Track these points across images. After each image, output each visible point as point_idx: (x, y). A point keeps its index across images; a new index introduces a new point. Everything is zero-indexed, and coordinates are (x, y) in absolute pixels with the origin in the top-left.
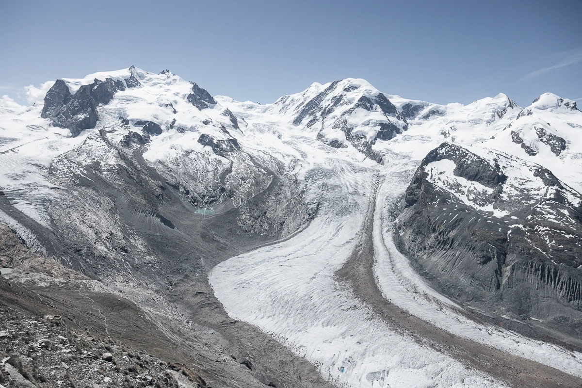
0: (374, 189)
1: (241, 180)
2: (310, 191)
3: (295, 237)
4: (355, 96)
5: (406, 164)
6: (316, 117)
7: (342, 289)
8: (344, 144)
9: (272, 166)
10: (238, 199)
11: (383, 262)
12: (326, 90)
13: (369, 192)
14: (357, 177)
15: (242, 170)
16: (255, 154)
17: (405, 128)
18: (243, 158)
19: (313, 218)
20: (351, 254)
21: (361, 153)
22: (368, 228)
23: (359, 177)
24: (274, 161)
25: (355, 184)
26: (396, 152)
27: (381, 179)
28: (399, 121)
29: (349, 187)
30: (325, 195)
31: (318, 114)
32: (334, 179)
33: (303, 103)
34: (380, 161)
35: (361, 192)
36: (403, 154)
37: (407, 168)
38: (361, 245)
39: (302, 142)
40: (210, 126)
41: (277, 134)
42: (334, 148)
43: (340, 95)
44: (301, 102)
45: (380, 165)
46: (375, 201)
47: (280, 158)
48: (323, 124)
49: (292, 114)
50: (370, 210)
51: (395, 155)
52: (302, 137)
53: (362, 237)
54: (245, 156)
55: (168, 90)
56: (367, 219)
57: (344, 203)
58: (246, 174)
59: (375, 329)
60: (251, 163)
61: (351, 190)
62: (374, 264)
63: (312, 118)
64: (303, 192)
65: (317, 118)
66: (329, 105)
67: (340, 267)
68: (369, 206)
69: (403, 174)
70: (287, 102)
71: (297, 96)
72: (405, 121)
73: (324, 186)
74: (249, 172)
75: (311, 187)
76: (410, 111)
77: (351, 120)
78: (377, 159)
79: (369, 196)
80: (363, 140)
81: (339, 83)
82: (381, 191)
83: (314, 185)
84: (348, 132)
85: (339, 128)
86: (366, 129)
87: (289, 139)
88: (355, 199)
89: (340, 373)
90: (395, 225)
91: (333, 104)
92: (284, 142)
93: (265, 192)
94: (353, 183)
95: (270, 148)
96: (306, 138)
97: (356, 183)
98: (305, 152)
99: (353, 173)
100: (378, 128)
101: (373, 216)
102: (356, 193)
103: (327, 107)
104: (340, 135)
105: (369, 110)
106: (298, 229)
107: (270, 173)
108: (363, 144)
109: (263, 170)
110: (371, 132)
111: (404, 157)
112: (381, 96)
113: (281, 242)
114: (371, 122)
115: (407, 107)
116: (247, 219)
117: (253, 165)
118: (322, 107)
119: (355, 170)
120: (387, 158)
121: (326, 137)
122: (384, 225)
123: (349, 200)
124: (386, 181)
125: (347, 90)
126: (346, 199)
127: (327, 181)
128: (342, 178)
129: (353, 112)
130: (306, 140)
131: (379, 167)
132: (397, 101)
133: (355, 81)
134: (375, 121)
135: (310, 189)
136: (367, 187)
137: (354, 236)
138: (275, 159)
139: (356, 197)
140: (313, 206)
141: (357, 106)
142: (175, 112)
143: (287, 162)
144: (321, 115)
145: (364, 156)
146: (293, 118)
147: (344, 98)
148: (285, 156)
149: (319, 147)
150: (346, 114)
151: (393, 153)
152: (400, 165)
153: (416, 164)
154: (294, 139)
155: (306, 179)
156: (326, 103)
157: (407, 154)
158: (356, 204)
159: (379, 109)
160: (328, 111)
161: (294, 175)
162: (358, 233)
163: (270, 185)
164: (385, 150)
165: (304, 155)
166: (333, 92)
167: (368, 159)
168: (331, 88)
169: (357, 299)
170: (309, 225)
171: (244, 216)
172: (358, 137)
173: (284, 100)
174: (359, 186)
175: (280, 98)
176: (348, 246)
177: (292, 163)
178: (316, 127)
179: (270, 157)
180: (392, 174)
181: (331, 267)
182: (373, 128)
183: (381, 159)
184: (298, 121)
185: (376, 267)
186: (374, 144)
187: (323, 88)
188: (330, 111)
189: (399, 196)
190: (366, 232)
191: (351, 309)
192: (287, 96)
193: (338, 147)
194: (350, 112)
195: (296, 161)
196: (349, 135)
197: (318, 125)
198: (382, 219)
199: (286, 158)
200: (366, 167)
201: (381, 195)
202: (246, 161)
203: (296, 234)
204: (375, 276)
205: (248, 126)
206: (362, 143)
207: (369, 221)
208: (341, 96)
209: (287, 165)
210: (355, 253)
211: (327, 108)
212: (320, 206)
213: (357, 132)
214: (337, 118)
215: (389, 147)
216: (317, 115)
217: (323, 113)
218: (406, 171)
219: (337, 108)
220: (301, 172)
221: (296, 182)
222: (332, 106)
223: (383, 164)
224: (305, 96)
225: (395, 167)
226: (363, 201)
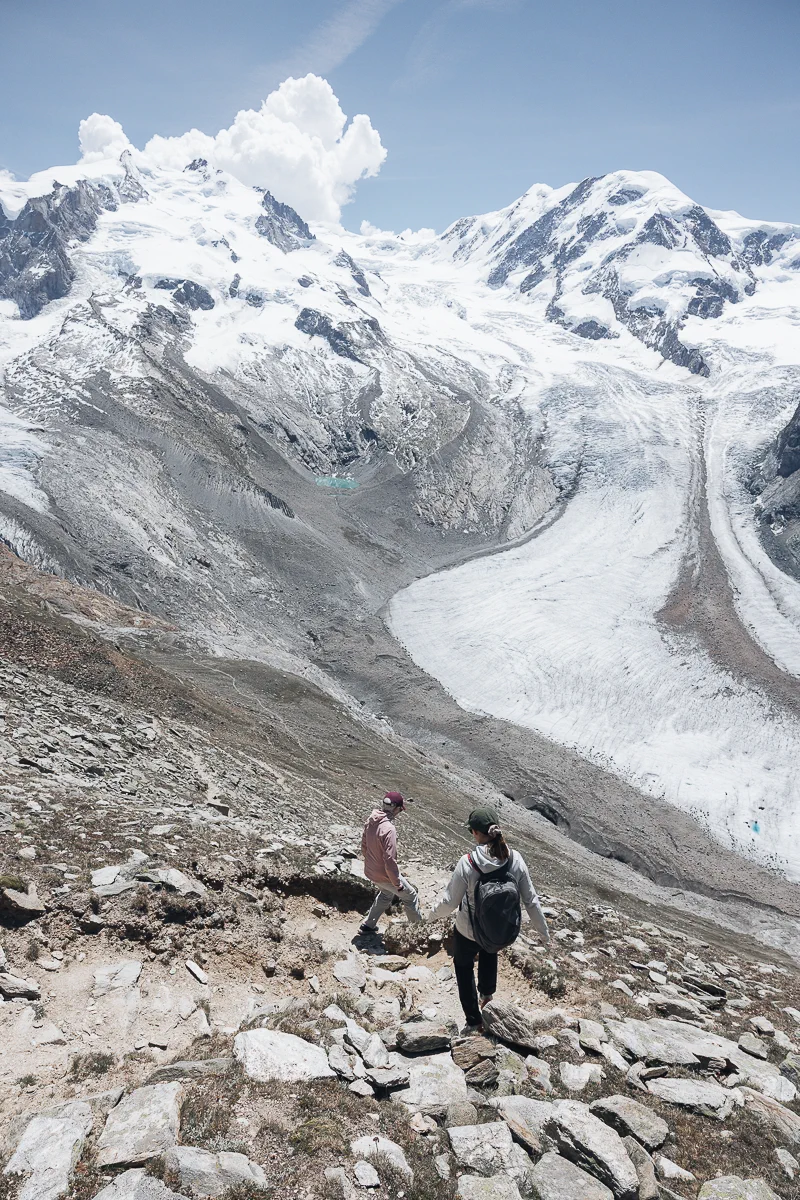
0: (698, 432)
1: (404, 412)
2: (556, 437)
3: (541, 537)
4: (636, 214)
5: (765, 374)
6: (543, 267)
7: (684, 652)
8: (612, 330)
9: (462, 380)
10: (407, 454)
11: (755, 594)
12: (564, 202)
13: (686, 437)
14: (653, 405)
15: (403, 390)
16: (421, 354)
17: (750, 290)
18: (400, 363)
19: (569, 496)
20: (676, 575)
21: (651, 349)
22: (699, 517)
23: (660, 404)
24: (464, 370)
25: (653, 421)
26: (739, 347)
27: (709, 409)
28: (736, 273)
29: (641, 426)
30: (590, 444)
31: (547, 261)
32: (605, 409)
33: (509, 235)
34: (700, 368)
35: (669, 437)
36: (753, 351)
37: (766, 383)
38: (693, 556)
39: (515, 327)
40: (313, 289)
41: (455, 309)
42: (587, 340)
43: (599, 212)
44: (504, 231)
45: (698, 377)
46: (702, 458)
47: (475, 363)
48: (559, 284)
49: (483, 261)
50: (695, 479)
51: (735, 354)
52: (513, 315)
53: (691, 538)
54: (402, 358)
55: (211, 207)
56: (692, 498)
57: (634, 462)
58: (414, 397)
59: (791, 739)
60: (419, 374)
61: (646, 434)
62: (735, 596)
63: (531, 270)
64: (541, 439)
65: (545, 270)
66: (573, 238)
67: (661, 604)
68: (692, 469)
69: (759, 397)
70: (470, 235)
71: (492, 219)
72: (751, 274)
73: (584, 424)
74: (419, 393)
75: (556, 428)
76: (763, 247)
77: (629, 272)
78: (692, 363)
79: (688, 446)
80: (656, 320)
81: (596, 184)
82: (713, 436)
83: (561, 423)
84: (619, 300)
85: (598, 291)
86: (663, 294)
87: (485, 321)
88: (659, 453)
89: (753, 834)
90: (759, 512)
91: (581, 235)
92: (476, 327)
93: (461, 437)
94: (648, 418)
95: (450, 340)
96: (521, 316)
97: (655, 418)
98: (528, 349)
99: (643, 395)
100: (692, 292)
101: (704, 491)
102: (658, 440)
103: (569, 243)
104: (601, 310)
105: (670, 248)
106: (540, 521)
107: (463, 396)
108: (656, 330)
109: (447, 389)
110: (676, 300)
111: (757, 358)
112: (695, 213)
113: (512, 547)
114: (675, 276)
115: (755, 237)
116: (433, 498)
117: (423, 377)
118: (556, 244)
119: (648, 389)
120: (714, 360)
121: (568, 314)
122: (733, 511)
123: (646, 456)
124: (719, 413)
125: (615, 200)
126: (640, 453)
127: (591, 414)
128: (620, 408)
129: (631, 254)
130: (523, 321)
131: (698, 381)
132: (732, 224)
133: (634, 179)
134: (685, 274)
135: (556, 432)
136: (681, 426)
137: (673, 536)
138: (466, 365)
139: (659, 449)
140: (566, 469)
141: (642, 239)
142: (235, 258)
143: (492, 372)
144: (554, 262)
145: (658, 356)
146: (487, 271)
147: (609, 219)
148: (487, 357)
149: (554, 337)
150: (615, 259)
151: (729, 350)
152: (751, 376)
153: (786, 374)
154: (495, 320)
155: (543, 407)
156: (565, 232)
157: (764, 351)
158: (663, 466)
159: (692, 245)
160: (570, 252)
161: (515, 401)
162: (681, 529)
163: (469, 423)
164: (709, 343)
165: (525, 356)
166: (583, 205)
167: (669, 364)
168: (578, 196)
169: (724, 672)
170: (562, 511)
171: (424, 492)
172: (642, 312)
173: (464, 228)
174: (662, 426)
175: (453, 225)
176: (667, 557)
177: (505, 373)
178: (544, 291)
179: (454, 360)
180: (734, 398)
181: (643, 604)
182: (679, 291)
183: (702, 365)
184: (498, 278)
185: (739, 602)
186: (682, 327)
187: (556, 196)
188: (576, 252)
189: (760, 447)
190: (696, 528)
191: (720, 695)
192: (470, 218)
193: (596, 337)
194: (623, 253)
195: (511, 368)
196: (622, 310)
197: (547, 286)
198: (727, 498)
199: (489, 361)
200: (669, 381)
201: (715, 444)
202: (407, 370)
203: (539, 531)
204: (746, 624)
205: (390, 290)
206: (654, 327)
207: (696, 502)
208: (602, 215)
209: (492, 378)
210: (685, 573)
211: (569, 246)
212: (582, 470)
213: (642, 300)
214: (594, 268)
215: (717, 335)
216: (543, 264)
217: (557, 258)
218: (767, 390)
219: (593, 244)
220: (530, 394)
221: (520, 416)
222: (579, 241)
223: (706, 374)
224: (515, 217)
225: (737, 382)
226: (678, 459)
